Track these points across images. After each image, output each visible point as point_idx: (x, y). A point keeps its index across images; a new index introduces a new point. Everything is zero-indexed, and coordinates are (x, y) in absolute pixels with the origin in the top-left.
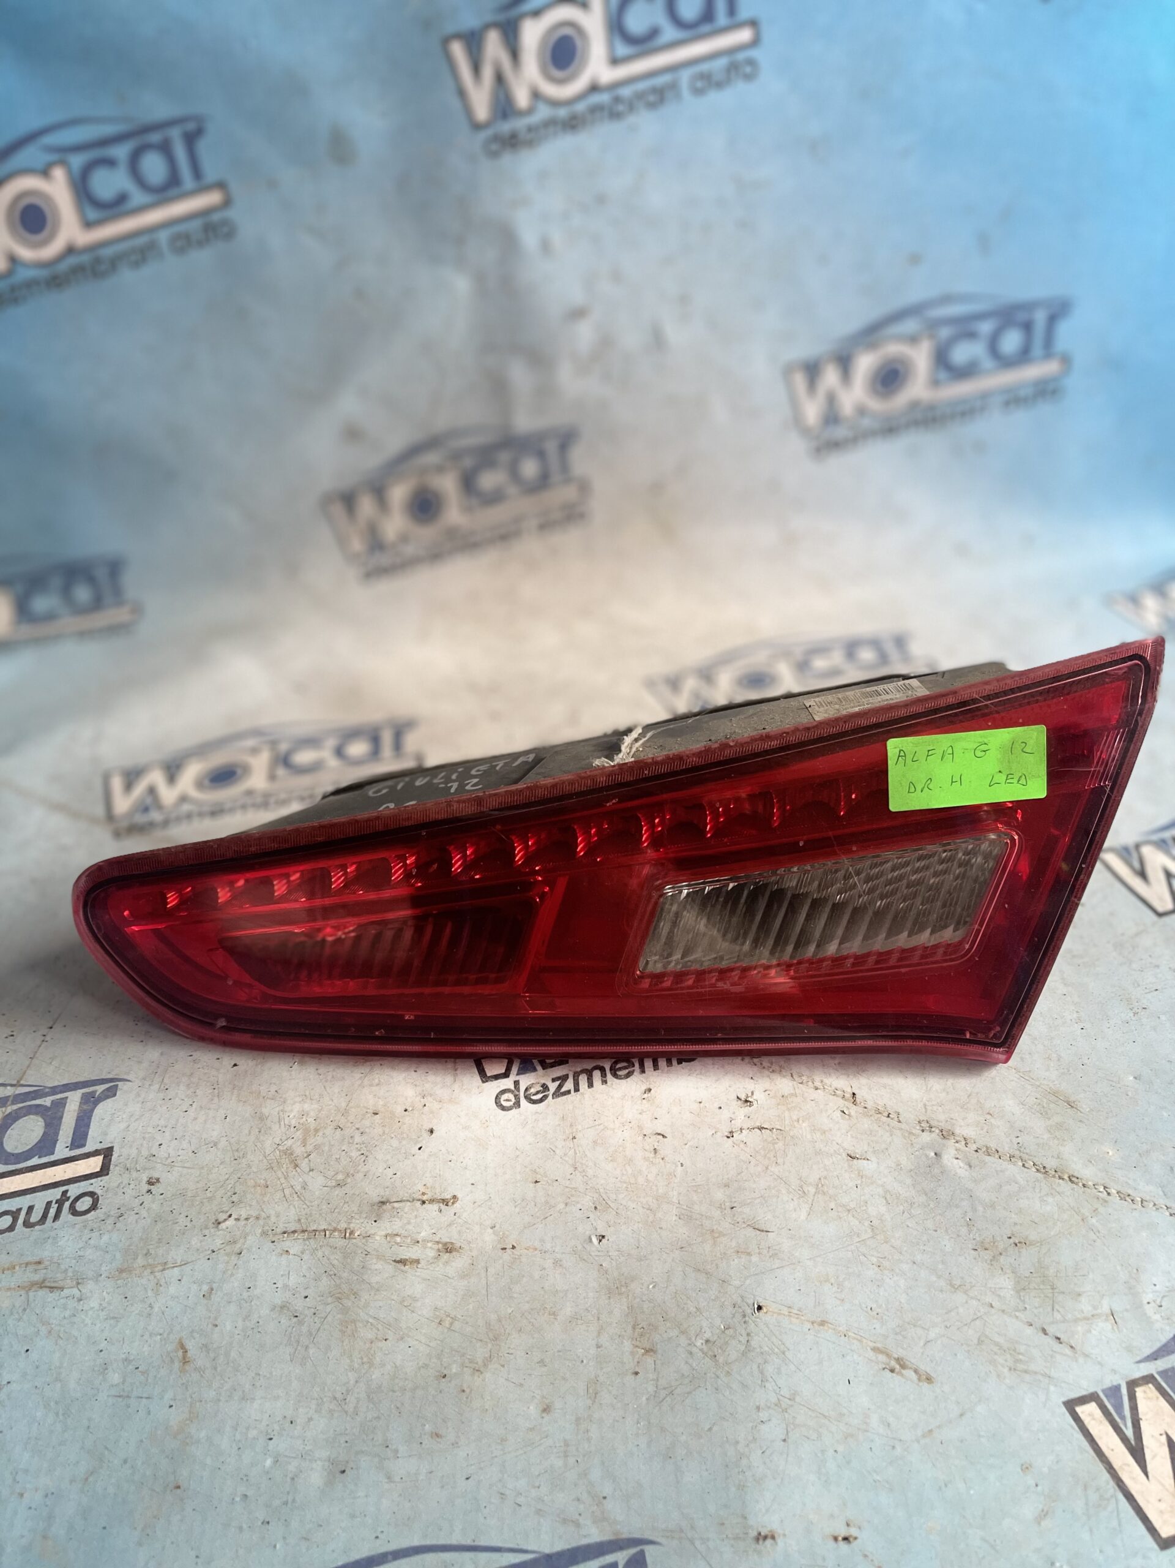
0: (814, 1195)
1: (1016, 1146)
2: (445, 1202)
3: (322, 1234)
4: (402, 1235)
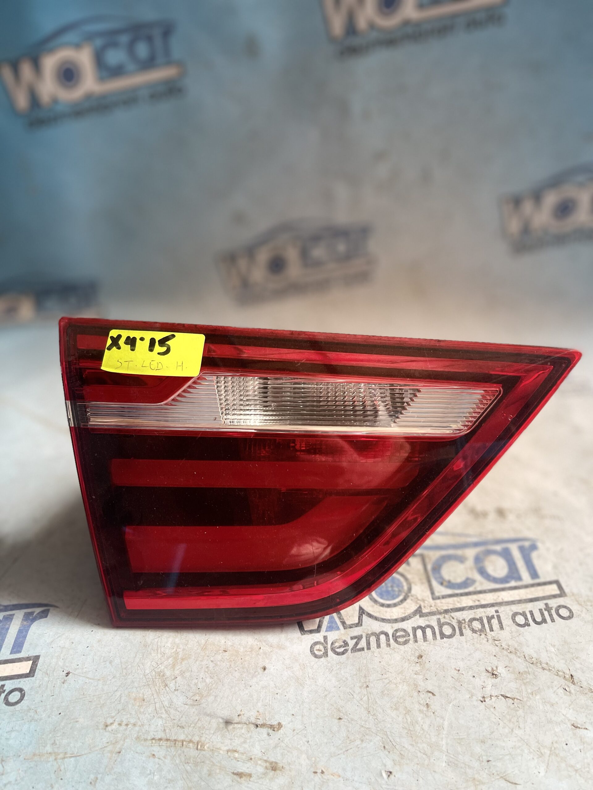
0: (549, 757)
2: (272, 727)
3: (180, 744)
4: (240, 752)
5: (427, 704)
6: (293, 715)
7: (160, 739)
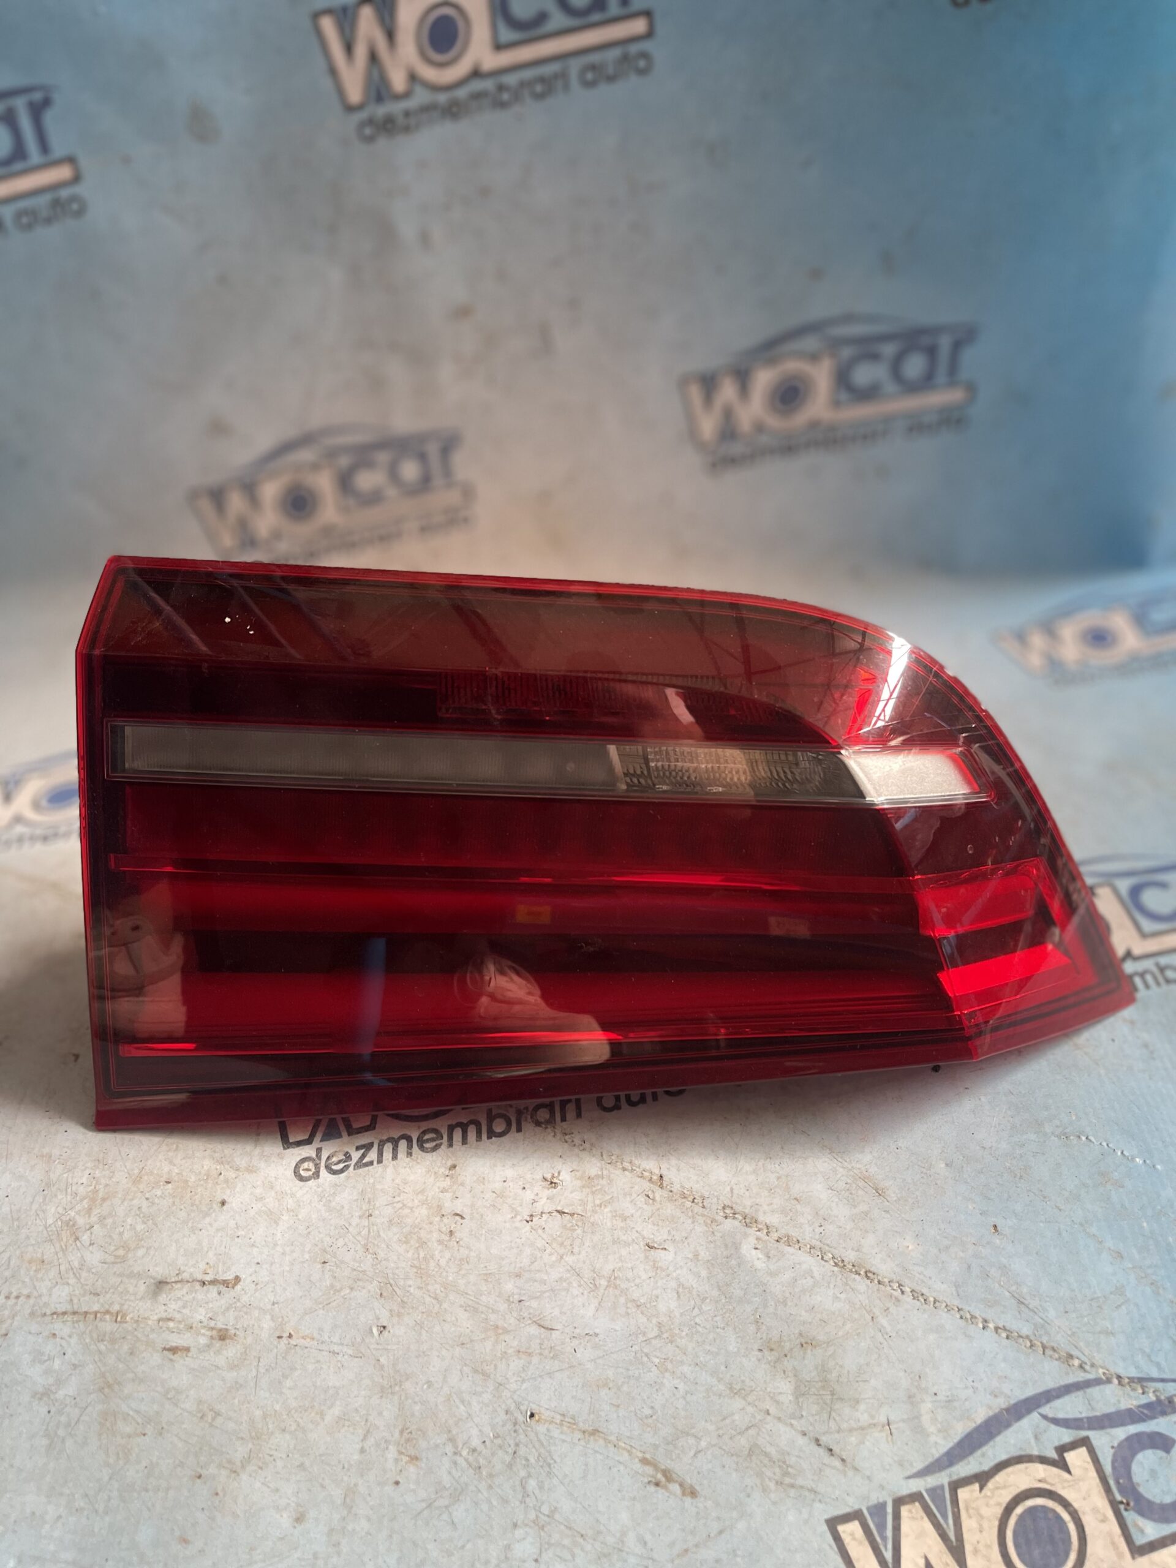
0: (605, 1289)
1: (817, 1237)
2: (225, 1283)
3: (92, 1316)
4: (176, 1320)
5: (451, 1231)
6: (258, 1263)
7: (64, 1313)
